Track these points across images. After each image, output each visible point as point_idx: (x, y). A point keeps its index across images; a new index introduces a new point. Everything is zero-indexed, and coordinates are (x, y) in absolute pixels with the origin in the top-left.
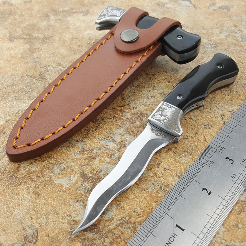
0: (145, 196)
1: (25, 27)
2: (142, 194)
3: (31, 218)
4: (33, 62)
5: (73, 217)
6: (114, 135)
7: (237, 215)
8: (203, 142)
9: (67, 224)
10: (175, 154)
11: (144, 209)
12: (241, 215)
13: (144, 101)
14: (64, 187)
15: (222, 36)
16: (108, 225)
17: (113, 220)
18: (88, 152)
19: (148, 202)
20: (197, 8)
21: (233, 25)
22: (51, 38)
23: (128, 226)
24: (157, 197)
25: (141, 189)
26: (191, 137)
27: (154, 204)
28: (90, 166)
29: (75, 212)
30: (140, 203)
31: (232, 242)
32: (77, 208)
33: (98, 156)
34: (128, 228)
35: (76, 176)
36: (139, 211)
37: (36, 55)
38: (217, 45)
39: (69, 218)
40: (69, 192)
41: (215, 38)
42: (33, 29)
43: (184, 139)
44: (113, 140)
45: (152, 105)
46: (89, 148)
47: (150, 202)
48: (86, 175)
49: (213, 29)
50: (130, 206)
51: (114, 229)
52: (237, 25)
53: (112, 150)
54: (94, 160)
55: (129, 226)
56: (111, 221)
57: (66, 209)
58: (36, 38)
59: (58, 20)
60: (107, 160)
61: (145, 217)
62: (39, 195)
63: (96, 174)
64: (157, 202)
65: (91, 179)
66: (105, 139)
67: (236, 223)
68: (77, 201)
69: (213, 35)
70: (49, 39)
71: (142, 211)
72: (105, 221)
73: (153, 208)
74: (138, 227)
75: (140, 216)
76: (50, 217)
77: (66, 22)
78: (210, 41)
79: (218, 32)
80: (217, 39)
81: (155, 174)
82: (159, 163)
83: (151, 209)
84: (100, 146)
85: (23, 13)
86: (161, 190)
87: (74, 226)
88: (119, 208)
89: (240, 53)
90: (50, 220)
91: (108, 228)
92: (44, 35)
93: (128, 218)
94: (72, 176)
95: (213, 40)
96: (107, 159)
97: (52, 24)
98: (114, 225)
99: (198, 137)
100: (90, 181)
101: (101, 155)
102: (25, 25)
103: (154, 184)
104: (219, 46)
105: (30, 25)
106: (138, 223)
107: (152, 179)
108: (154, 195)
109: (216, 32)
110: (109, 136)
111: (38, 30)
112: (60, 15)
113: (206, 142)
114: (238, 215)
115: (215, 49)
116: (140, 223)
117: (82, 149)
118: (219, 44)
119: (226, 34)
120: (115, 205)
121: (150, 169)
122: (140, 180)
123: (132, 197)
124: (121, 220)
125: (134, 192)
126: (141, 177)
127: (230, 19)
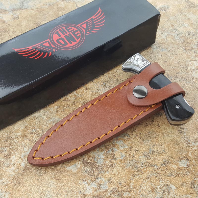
0: (125, 172)
2: (123, 170)
3: (57, 196)
5: (83, 192)
8: (157, 127)
10: (140, 139)
11: (126, 181)
12: (185, 177)
14: (73, 172)
15: (164, 36)
16: (106, 195)
17: (108, 191)
19: (128, 176)
21: (170, 25)
24: (133, 172)
25: (122, 167)
27: (132, 177)
28: (87, 154)
29: (83, 188)
30: (123, 177)
31: (181, 196)
32: (84, 186)
34: (118, 195)
35: (80, 163)
36: (123, 183)
39: (80, 193)
40: (78, 175)
43: (145, 126)
48: (86, 161)
50: (117, 180)
51: (109, 197)
52: (173, 24)
55: (118, 193)
57: (78, 187)
61: (127, 186)
62: (59, 180)
63: (92, 160)
65: (89, 164)
67: (182, 183)
68: (84, 181)
71: (125, 183)
73: (131, 180)
74: (124, 193)
75: (124, 186)
76: (69, 194)
79: (160, 33)
80: (160, 39)
81: (129, 155)
82: (131, 147)
86: (135, 166)
88: (110, 182)
90: (69, 196)
93: (117, 188)
94: (77, 164)
98: (109, 194)
99: (154, 124)
103: (129, 163)
104: (161, 46)
107: (128, 159)
108: (131, 170)
113: (159, 127)
114: (183, 177)
115: (159, 49)
118: (161, 44)
119: (166, 34)
120: (108, 180)
121: (126, 152)
122: (121, 160)
123: (117, 173)
124: (113, 190)
125: (118, 170)
126: (121, 159)
127: (168, 19)
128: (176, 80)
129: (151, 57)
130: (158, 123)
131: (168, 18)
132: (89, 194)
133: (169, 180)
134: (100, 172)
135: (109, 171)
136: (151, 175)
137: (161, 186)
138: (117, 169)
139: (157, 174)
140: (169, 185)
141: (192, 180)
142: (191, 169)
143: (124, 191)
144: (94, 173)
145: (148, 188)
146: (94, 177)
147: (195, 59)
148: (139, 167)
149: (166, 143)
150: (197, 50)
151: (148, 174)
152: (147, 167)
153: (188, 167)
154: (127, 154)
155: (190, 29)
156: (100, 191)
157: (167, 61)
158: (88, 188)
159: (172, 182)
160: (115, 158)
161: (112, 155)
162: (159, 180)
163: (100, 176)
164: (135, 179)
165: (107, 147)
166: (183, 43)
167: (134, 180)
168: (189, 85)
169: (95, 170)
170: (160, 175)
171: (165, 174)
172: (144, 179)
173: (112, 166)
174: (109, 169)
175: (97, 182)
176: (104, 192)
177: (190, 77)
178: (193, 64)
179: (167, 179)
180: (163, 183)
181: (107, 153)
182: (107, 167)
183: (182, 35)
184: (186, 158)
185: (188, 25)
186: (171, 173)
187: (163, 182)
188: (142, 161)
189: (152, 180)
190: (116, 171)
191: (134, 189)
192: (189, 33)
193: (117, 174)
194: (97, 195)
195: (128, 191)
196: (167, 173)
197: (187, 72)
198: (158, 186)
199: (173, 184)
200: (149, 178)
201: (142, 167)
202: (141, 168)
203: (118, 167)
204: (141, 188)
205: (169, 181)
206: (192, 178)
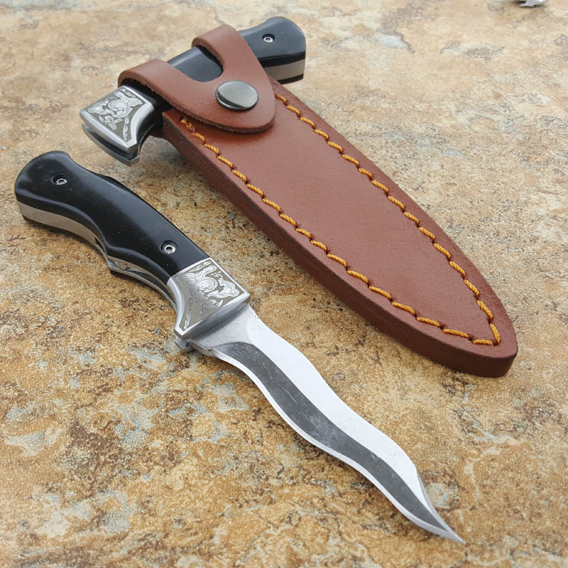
0: (212, 487)
1: (11, 82)
2: (205, 479)
4: (12, 163)
5: (32, 527)
6: (167, 338)
7: (420, 541)
8: (371, 363)
9: (14, 542)
11: (202, 516)
12: (428, 543)
13: (252, 261)
14: (25, 455)
15: (462, 119)
16: (111, 551)
17: (123, 538)
18: (98, 374)
19: (215, 501)
20: (413, 52)
21: (491, 94)
22: (64, 109)
23: (157, 556)
24: (238, 490)
25: (204, 469)
26: (347, 350)
27: (229, 506)
28: (98, 408)
29: (39, 514)
30: (197, 501)
32: (46, 506)
33: (120, 385)
34: (155, 560)
35: (59, 430)
36: (190, 520)
37: (22, 147)
38: (445, 140)
39: (22, 529)
40: (36, 467)
41: (445, 124)
42: (27, 88)
43: (328, 354)
44: (162, 349)
45: (269, 271)
46: (102, 366)
47: (219, 502)
48: (82, 429)
49: (443, 102)
50: (171, 507)
51: (122, 561)
52: (502, 93)
53: (156, 374)
54: (109, 395)
55: (159, 554)
56: (120, 540)
57: (21, 508)
58: (31, 107)
59: (88, 69)
60: (139, 395)
61: (201, 534)
63: (106, 427)
64: (237, 500)
65: (92, 440)
66: (144, 346)
67: (413, 562)
68: (50, 490)
69: (440, 115)
70: (60, 111)
71: (198, 522)
72: (106, 540)
73: (223, 515)
74: (180, 557)
75: (191, 531)
77: (107, 74)
78: (432, 129)
79: (453, 109)
80: (448, 126)
81: (245, 434)
82: (260, 409)
83: (220, 517)
84: (129, 363)
85: (14, 51)
86: (252, 472)
87: (31, 548)
88: (143, 511)
89: (497, 160)
91: (110, 556)
92: (50, 102)
93: (160, 536)
94: (49, 431)
95: (438, 127)
96: (139, 393)
97: (75, 77)
98: (124, 552)
99: (363, 351)
100: (88, 443)
101: (128, 383)
102: (11, 77)
103: (237, 458)
104: (448, 142)
105: (23, 79)
106: (183, 548)
107: (235, 447)
108: (233, 484)
109: (449, 109)
110: (154, 340)
111: (39, 90)
112: (94, 57)
113: (378, 365)
114: (422, 543)
115: (439, 148)
116: (185, 549)
117: (86, 368)
118: (450, 136)
119: (472, 113)
120: (137, 502)
121: (234, 421)
122: (207, 446)
123: (179, 485)
124: (142, 540)
125: (186, 476)
126: (209, 440)
127: (487, 79)
128: (474, 236)
129: (405, 165)
130: (377, 351)
131: (488, 75)
132: (51, 536)
133: (367, 542)
134: (120, 472)
135: (153, 473)
136: (302, 514)
137: (329, 555)
138: (184, 472)
139: (328, 512)
140: (362, 559)
141: (456, 558)
142: (462, 518)
143: (185, 551)
144: (98, 470)
145: (279, 556)
146: (93, 483)
147: (552, 190)
148: (267, 479)
149: (388, 417)
150: (564, 167)
151: (292, 508)
152: (294, 484)
153: (449, 511)
154: (237, 431)
155: (556, 111)
156: (96, 532)
157: (456, 183)
158: (56, 516)
159: (376, 549)
160: (191, 436)
161: (183, 426)
162: (328, 536)
163: (113, 486)
164: (240, 515)
165: (173, 397)
166: (521, 143)
167: (234, 520)
168: (518, 257)
169: (105, 463)
170: (336, 519)
171: (356, 519)
172: (271, 520)
173: (172, 457)
174: (157, 468)
175: (95, 503)
176: (108, 540)
177: (524, 236)
178: (544, 201)
179: (359, 538)
180: (339, 546)
181: (168, 416)
182: (149, 460)
183: (525, 122)
184: (451, 477)
185: (550, 100)
186: (380, 519)
187: (342, 544)
188: (283, 462)
189: (299, 531)
190: (177, 479)
191: (225, 550)
192: (548, 120)
193: (176, 489)
194: (79, 544)
195: (200, 553)
196: (366, 517)
197: (518, 221)
198: (317, 556)
199: (376, 559)
200: (290, 520)
201: (276, 480)
202: (274, 482)
203: (189, 466)
204: (252, 552)
205: (366, 546)
206: (456, 551)
